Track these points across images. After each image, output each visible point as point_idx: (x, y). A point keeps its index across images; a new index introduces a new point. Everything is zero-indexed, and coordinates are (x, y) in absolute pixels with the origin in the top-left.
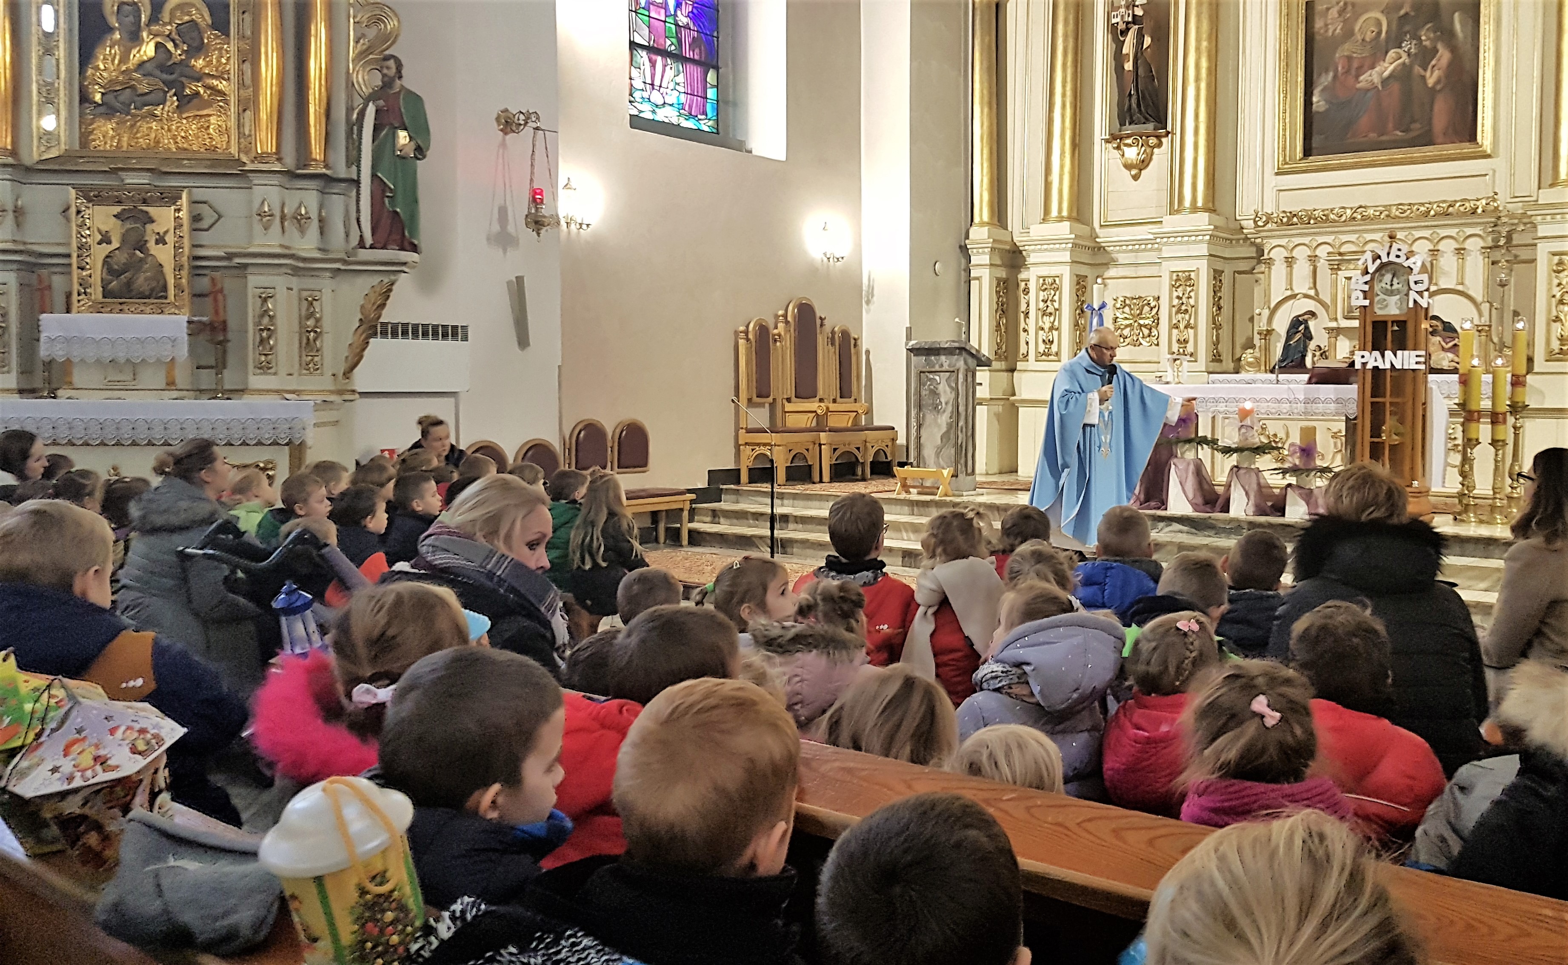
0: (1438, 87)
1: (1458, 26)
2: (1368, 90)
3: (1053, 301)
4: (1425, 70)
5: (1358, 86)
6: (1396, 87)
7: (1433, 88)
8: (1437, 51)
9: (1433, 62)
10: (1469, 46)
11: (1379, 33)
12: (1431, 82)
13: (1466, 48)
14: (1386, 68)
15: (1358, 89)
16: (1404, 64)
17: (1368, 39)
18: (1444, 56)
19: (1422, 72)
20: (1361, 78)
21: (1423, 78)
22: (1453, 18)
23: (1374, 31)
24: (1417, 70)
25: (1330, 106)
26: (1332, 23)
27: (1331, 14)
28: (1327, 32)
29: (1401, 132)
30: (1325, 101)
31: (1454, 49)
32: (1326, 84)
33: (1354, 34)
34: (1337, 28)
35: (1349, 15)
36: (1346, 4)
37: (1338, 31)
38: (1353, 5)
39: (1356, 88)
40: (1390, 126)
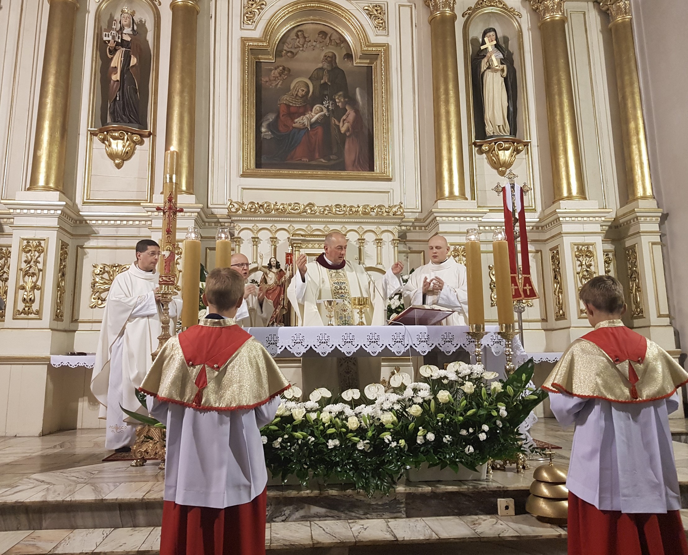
0: (348, 134)
1: (359, 97)
2: (300, 129)
3: (37, 262)
4: (339, 122)
5: (294, 125)
6: (320, 130)
7: (345, 134)
8: (347, 111)
9: (344, 117)
10: (366, 111)
11: (308, 91)
12: (343, 130)
13: (364, 111)
14: (313, 117)
15: (293, 128)
16: (325, 114)
17: (300, 95)
18: (351, 114)
19: (337, 123)
20: (296, 120)
21: (338, 127)
22: (355, 91)
23: (303, 91)
24: (334, 121)
25: (273, 136)
26: (275, 80)
27: (274, 74)
28: (271, 85)
29: (324, 159)
30: (270, 133)
31: (357, 111)
32: (271, 120)
33: (290, 90)
34: (278, 84)
35: (286, 76)
36: (284, 69)
37: (279, 86)
38: (289, 70)
39: (292, 127)
40: (317, 155)
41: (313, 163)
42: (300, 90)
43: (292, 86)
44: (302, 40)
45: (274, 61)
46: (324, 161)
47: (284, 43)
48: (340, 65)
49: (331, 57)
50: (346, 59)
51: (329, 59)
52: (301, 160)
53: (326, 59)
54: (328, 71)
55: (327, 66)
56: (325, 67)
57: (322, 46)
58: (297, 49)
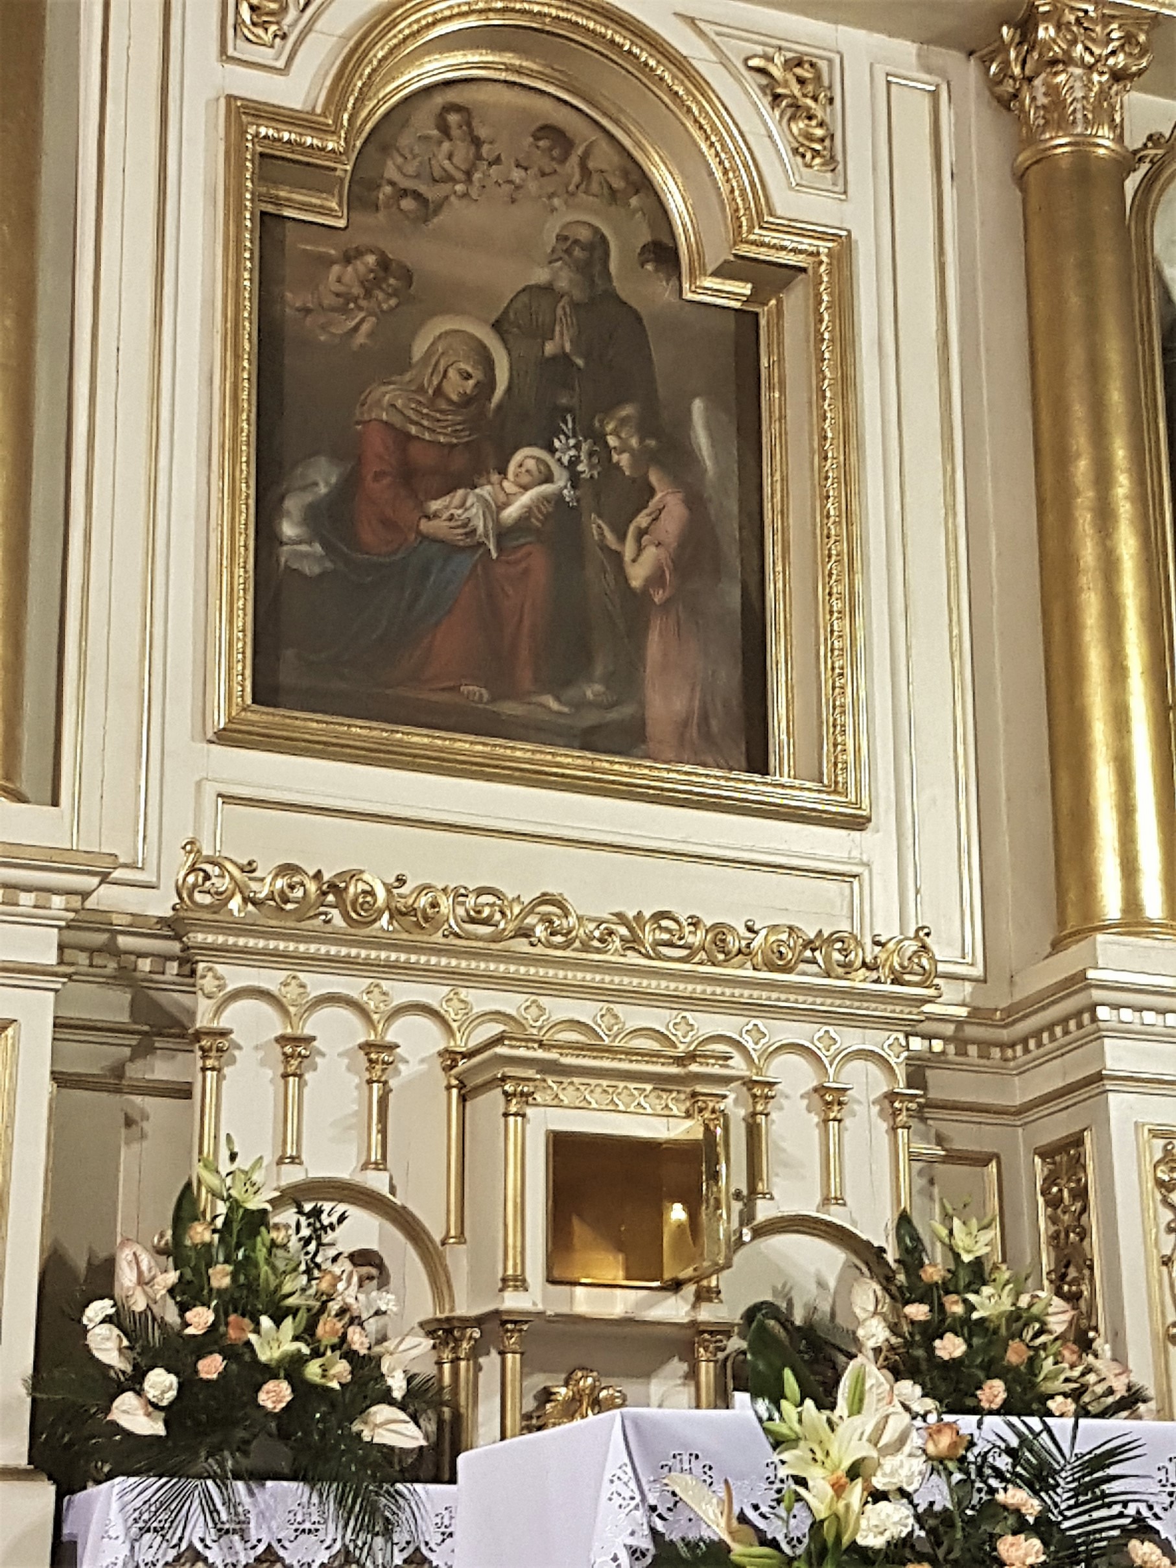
0: (659, 597)
1: (701, 438)
2: (450, 549)
6: (537, 563)
7: (645, 590)
8: (652, 492)
9: (642, 520)
10: (733, 504)
11: (490, 384)
12: (638, 574)
13: (726, 505)
14: (508, 500)
15: (424, 537)
17: (452, 392)
18: (668, 512)
20: (435, 505)
21: (618, 557)
22: (689, 412)
23: (468, 376)
24: (598, 528)
25: (329, 565)
26: (344, 310)
27: (339, 281)
28: (323, 328)
29: (558, 699)
30: (318, 548)
31: (695, 501)
32: (323, 490)
33: (409, 366)
34: (356, 329)
35: (393, 302)
36: (384, 264)
37: (360, 338)
38: (407, 276)
39: (419, 532)
40: (525, 677)
41: (510, 708)
42: (452, 373)
43: (419, 350)
44: (463, 152)
45: (341, 223)
46: (554, 705)
47: (386, 149)
48: (623, 288)
49: (589, 247)
50: (649, 267)
51: (577, 252)
52: (455, 689)
53: (568, 251)
54: (575, 305)
55: (571, 281)
56: (562, 284)
57: (551, 190)
58: (445, 188)
